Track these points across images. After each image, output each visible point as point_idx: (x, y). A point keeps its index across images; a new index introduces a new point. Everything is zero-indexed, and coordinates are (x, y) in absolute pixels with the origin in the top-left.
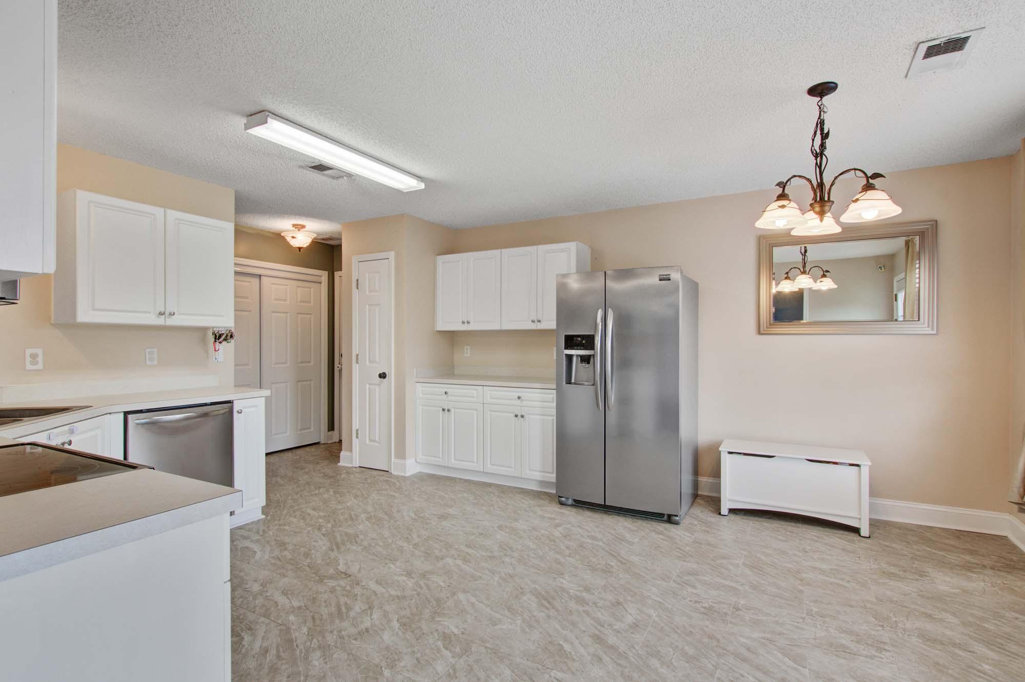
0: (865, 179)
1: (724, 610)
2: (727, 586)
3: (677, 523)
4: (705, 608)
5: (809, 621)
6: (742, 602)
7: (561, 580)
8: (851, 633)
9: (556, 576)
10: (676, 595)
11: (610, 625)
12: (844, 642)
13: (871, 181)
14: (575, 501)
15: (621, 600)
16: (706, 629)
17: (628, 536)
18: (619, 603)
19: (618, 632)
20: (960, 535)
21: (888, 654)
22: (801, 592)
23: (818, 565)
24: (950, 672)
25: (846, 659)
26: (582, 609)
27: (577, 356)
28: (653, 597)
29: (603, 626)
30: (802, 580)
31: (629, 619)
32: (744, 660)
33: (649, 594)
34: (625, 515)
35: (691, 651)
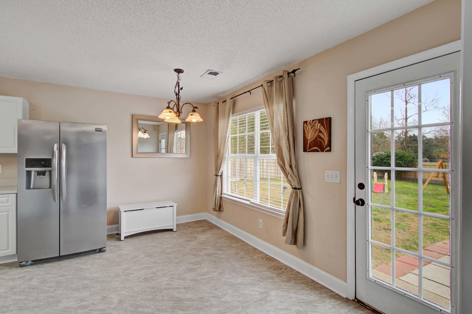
0: (193, 108)
1: (150, 276)
2: (145, 267)
3: (104, 251)
4: (143, 279)
5: (178, 265)
6: (155, 270)
7: (62, 304)
8: (191, 263)
9: (57, 304)
10: (128, 280)
11: (109, 308)
12: (191, 267)
13: (195, 109)
14: (33, 261)
15: (105, 295)
16: (149, 286)
17: (83, 267)
18: (105, 297)
19: (115, 308)
20: (197, 222)
21: (203, 264)
22: (170, 257)
23: (168, 246)
24: (217, 261)
25: (195, 271)
26: (88, 310)
27: (35, 171)
28: (119, 286)
29: (106, 311)
30: (167, 253)
31: (116, 301)
32: (169, 289)
33: (116, 286)
34: (72, 258)
35: (150, 297)
